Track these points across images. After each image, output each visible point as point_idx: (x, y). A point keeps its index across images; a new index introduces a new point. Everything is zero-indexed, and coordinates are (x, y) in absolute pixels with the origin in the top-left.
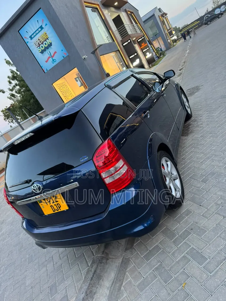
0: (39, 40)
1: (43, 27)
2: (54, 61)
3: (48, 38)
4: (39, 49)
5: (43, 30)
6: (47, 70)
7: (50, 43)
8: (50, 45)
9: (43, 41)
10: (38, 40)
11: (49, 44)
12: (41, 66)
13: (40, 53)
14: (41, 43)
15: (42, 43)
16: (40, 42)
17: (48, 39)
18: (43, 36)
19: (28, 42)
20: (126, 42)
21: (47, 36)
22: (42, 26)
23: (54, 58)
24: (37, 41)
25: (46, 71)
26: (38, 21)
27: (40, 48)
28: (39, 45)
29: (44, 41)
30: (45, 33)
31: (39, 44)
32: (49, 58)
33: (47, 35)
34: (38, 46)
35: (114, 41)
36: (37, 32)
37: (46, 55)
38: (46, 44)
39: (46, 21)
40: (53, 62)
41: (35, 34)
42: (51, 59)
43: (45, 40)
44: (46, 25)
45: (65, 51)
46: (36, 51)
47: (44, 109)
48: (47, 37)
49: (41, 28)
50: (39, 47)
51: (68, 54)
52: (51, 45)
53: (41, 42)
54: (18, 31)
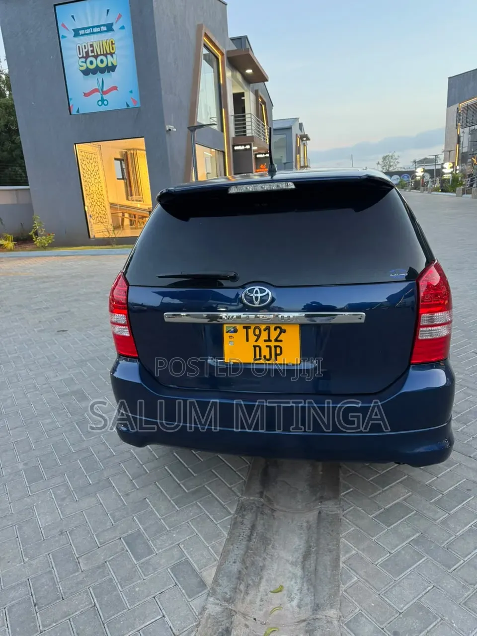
0: (92, 46)
1: (114, 27)
2: (103, 103)
3: (114, 53)
4: (82, 62)
5: (110, 33)
6: (78, 111)
7: (112, 63)
8: (112, 68)
9: (99, 53)
10: (89, 46)
11: (110, 65)
12: (70, 97)
13: (82, 71)
14: (93, 54)
15: (96, 57)
16: (93, 51)
17: (112, 57)
18: (104, 43)
19: (64, 37)
20: (242, 145)
21: (113, 49)
22: (112, 24)
23: (105, 97)
24: (85, 46)
25: (74, 112)
26: (108, 11)
27: (86, 62)
28: (87, 56)
29: (101, 55)
30: (112, 42)
31: (87, 53)
32: (96, 90)
33: (113, 46)
34: (83, 57)
35: (222, 131)
36: (95, 30)
37: (93, 82)
38: (102, 61)
39: (126, 21)
40: (100, 103)
41: (88, 31)
42: (98, 96)
43: (105, 53)
44: (123, 28)
45: (136, 96)
46: (73, 64)
47: (28, 185)
48: (112, 52)
49: (110, 27)
50: (83, 60)
51: (138, 105)
52: (113, 71)
53: (95, 52)
54: (55, 5)
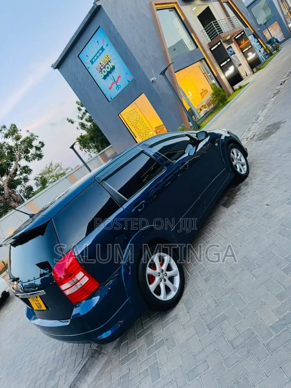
0: (100, 64)
1: (104, 48)
2: (119, 88)
3: (110, 60)
4: (101, 74)
5: (104, 51)
6: (111, 98)
7: (112, 66)
8: (113, 68)
9: (105, 65)
10: (99, 64)
11: (112, 67)
12: (105, 94)
13: (103, 78)
14: (103, 67)
15: (104, 68)
16: (102, 66)
17: (110, 62)
18: (104, 58)
19: (89, 68)
20: (215, 45)
21: (109, 59)
22: (102, 47)
23: (118, 84)
24: (98, 66)
25: (110, 100)
26: (98, 42)
27: (102, 73)
28: (101, 69)
29: (106, 65)
30: (107, 55)
31: (100, 68)
32: (113, 84)
33: (108, 57)
34: (100, 71)
35: (197, 47)
36: (98, 55)
37: (110, 80)
38: (108, 68)
39: (107, 41)
40: (117, 88)
41: (96, 58)
42: (115, 85)
43: (107, 63)
44: (107, 45)
45: (130, 74)
46: (98, 77)
47: (110, 144)
48: (109, 60)
49: (102, 49)
50: (101, 73)
51: (133, 78)
52: (115, 69)
53: (103, 66)
54: (78, 56)
